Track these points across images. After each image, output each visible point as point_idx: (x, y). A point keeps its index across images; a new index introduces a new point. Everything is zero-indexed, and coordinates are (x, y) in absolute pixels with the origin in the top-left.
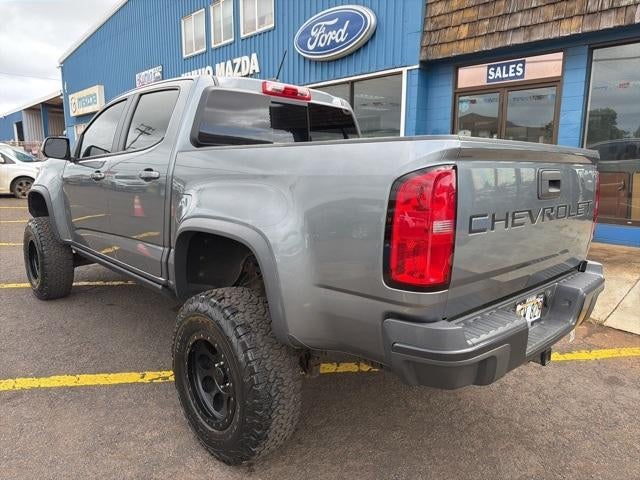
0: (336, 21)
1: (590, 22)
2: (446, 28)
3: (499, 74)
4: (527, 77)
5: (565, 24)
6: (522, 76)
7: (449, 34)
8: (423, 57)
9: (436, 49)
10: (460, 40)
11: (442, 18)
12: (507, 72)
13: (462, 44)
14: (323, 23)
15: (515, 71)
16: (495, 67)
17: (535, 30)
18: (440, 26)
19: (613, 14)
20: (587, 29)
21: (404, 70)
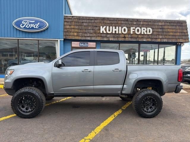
0: (34, 21)
1: (102, 38)
2: (71, 32)
3: (82, 45)
4: (88, 47)
5: (98, 38)
6: (88, 46)
7: (72, 34)
8: (65, 38)
9: (68, 37)
10: (75, 36)
11: (69, 29)
12: (84, 45)
13: (75, 37)
14: (28, 21)
15: (86, 45)
16: (82, 43)
17: (92, 38)
18: (69, 31)
19: (106, 38)
20: (102, 40)
21: (59, 40)
